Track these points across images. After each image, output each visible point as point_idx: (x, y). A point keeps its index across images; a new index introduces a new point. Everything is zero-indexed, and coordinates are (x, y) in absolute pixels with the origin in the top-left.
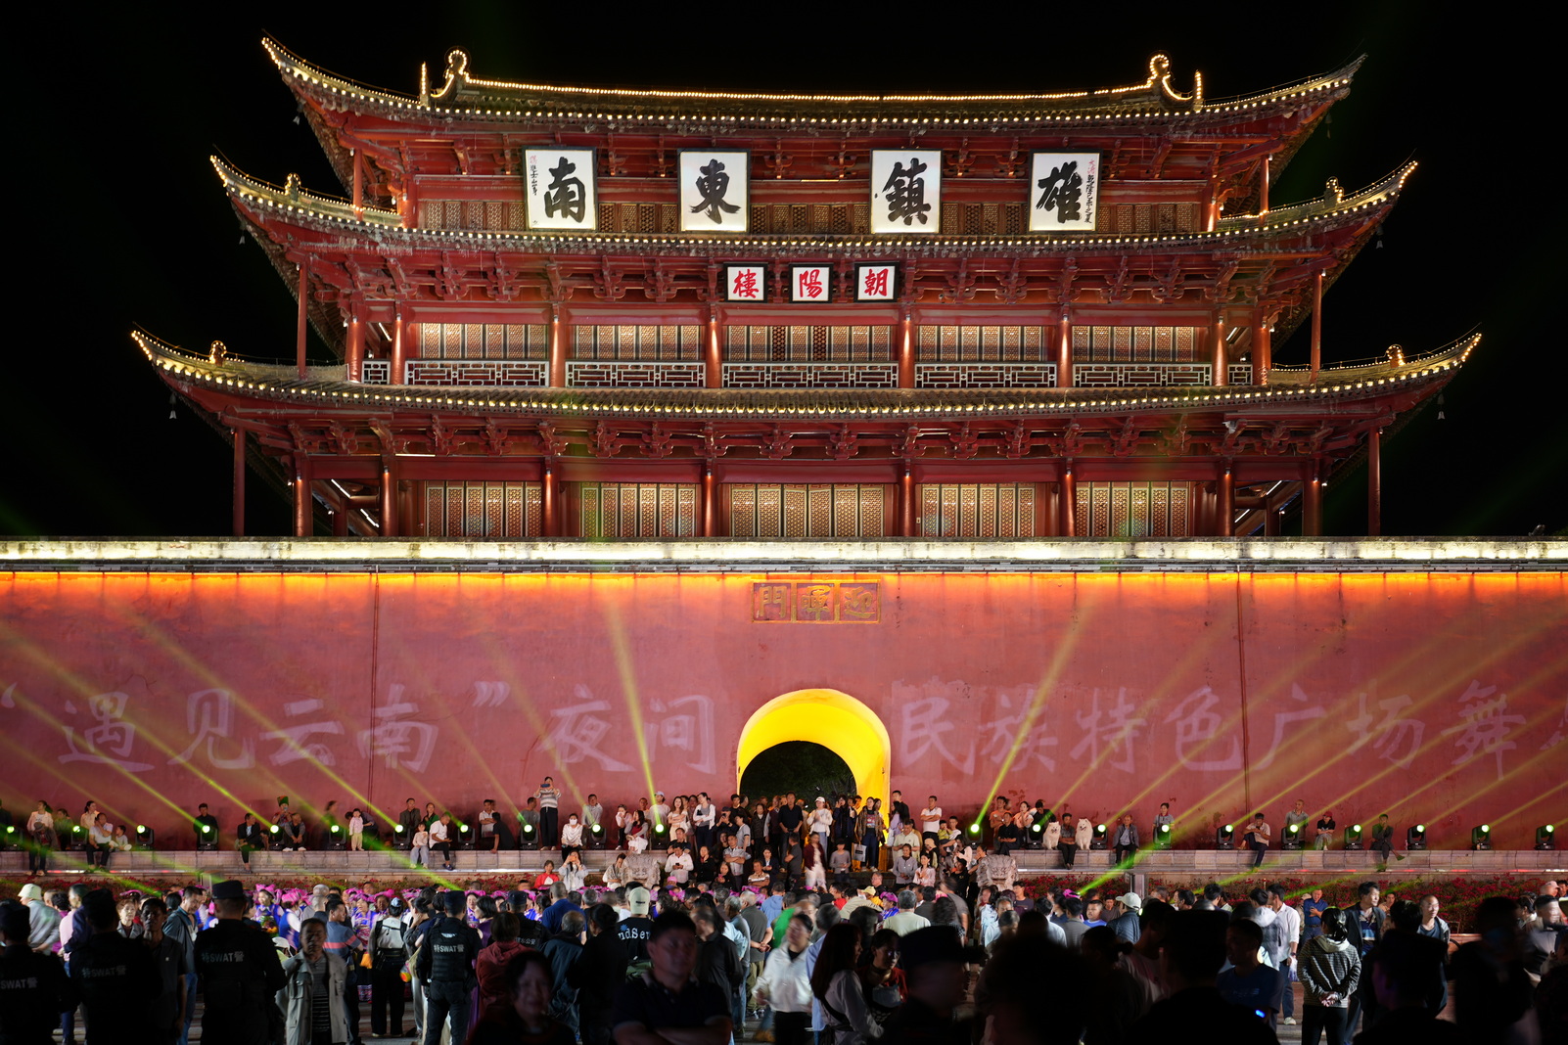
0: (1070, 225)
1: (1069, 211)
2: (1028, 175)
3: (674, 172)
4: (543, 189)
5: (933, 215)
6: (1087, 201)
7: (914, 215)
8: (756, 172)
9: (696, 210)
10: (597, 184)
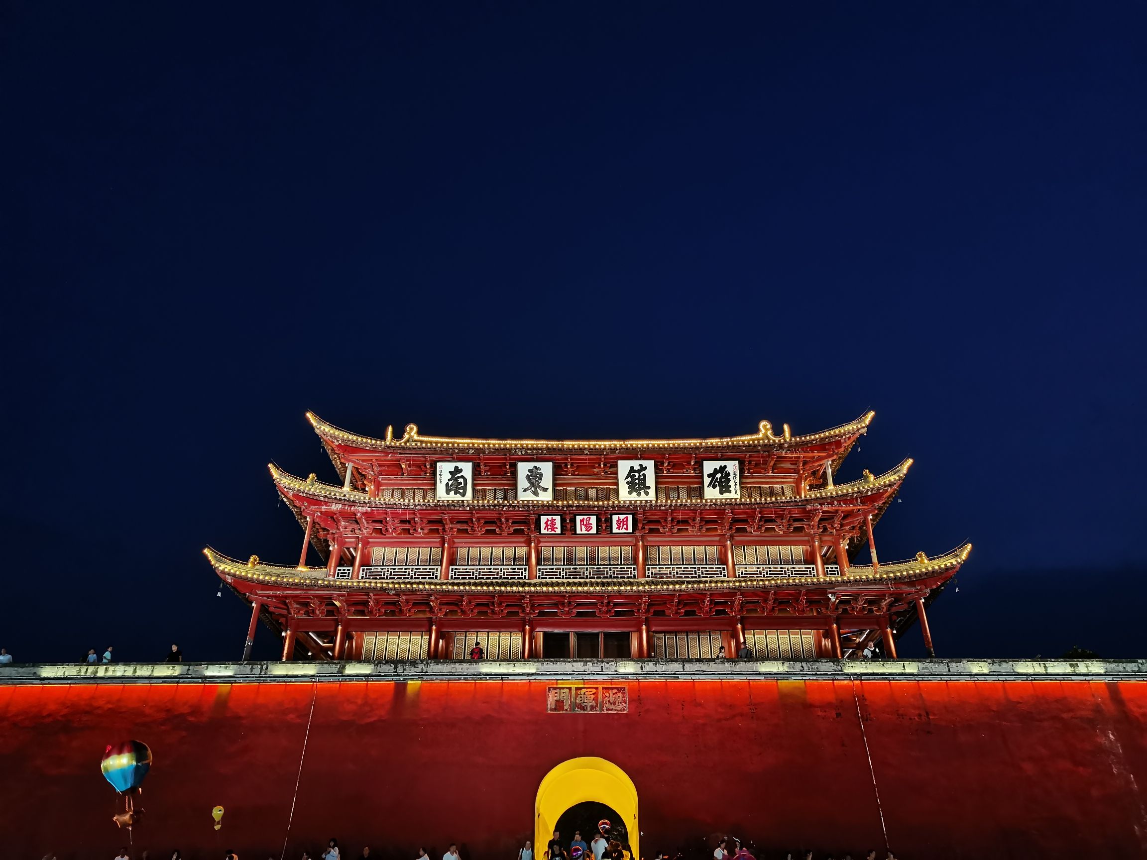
0: (726, 496)
1: (725, 488)
2: (702, 472)
3: (514, 472)
4: (445, 481)
5: (652, 492)
6: (734, 483)
7: (642, 492)
8: (557, 472)
9: (525, 490)
10: (474, 479)
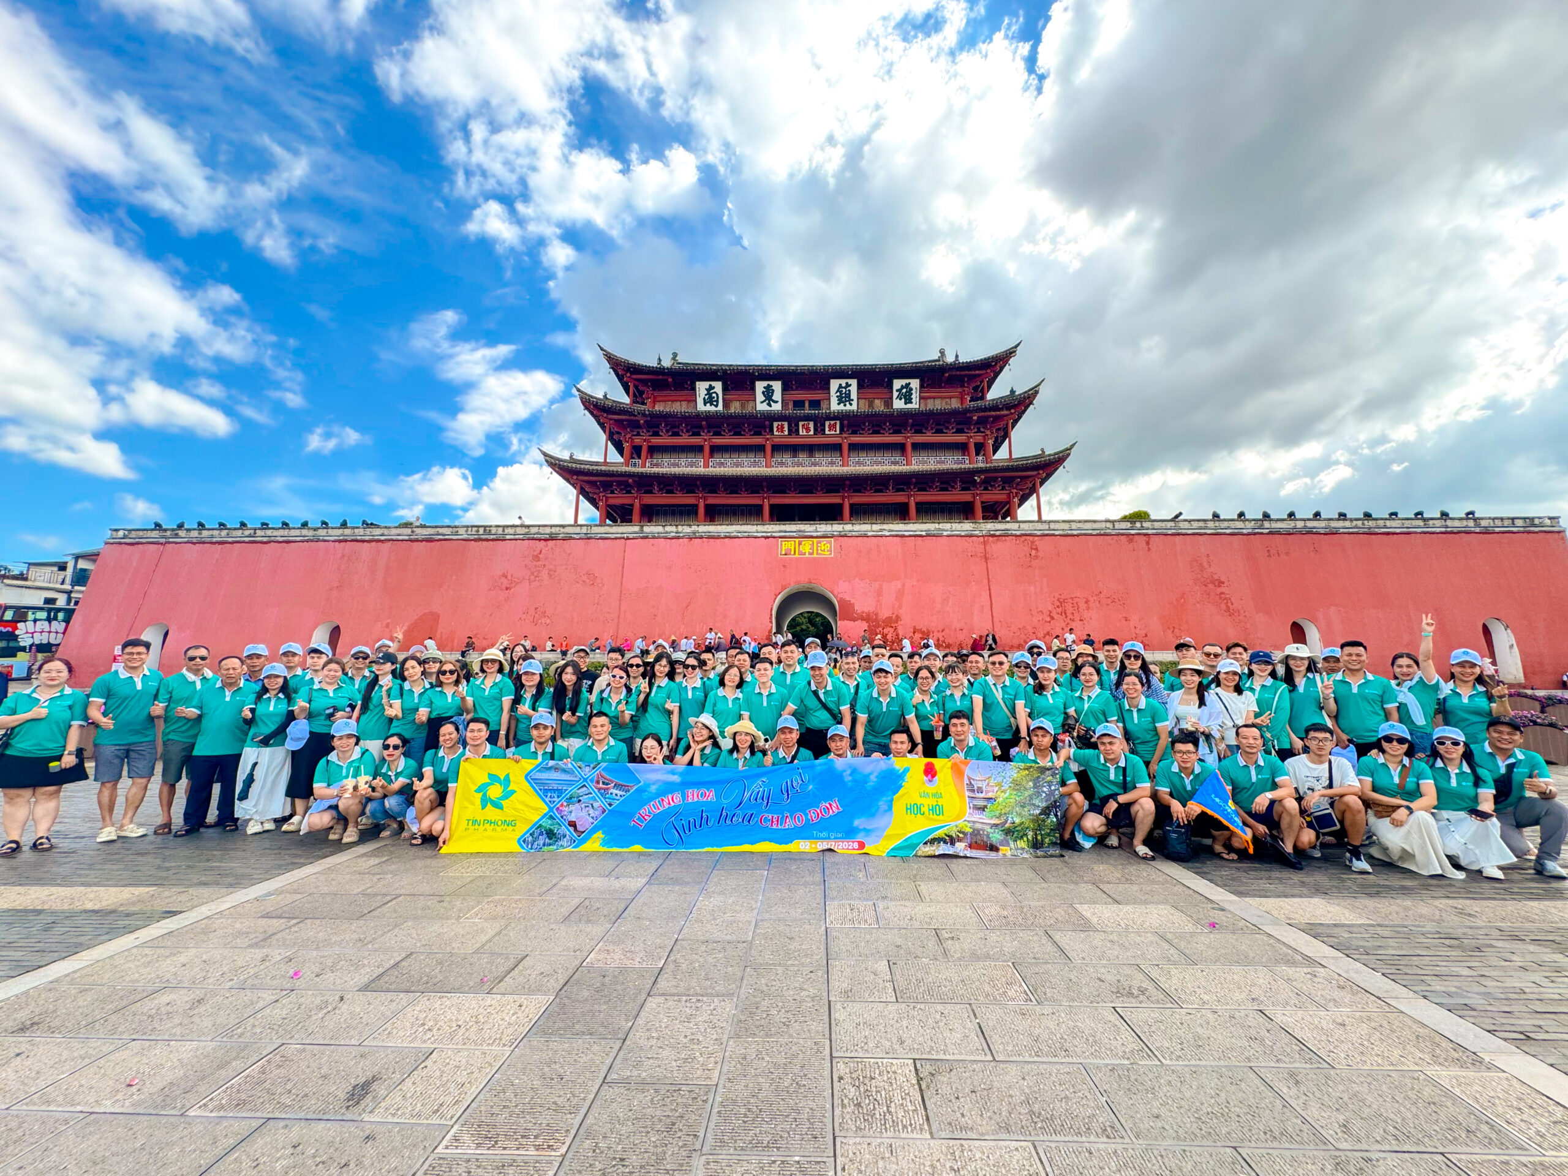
0: (909, 406)
1: (908, 400)
2: (891, 388)
3: (753, 389)
4: (703, 396)
5: (855, 403)
6: (915, 396)
7: (847, 403)
8: (785, 388)
9: (762, 402)
10: (724, 394)
